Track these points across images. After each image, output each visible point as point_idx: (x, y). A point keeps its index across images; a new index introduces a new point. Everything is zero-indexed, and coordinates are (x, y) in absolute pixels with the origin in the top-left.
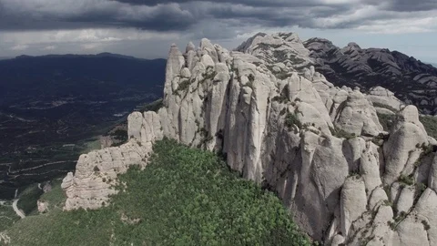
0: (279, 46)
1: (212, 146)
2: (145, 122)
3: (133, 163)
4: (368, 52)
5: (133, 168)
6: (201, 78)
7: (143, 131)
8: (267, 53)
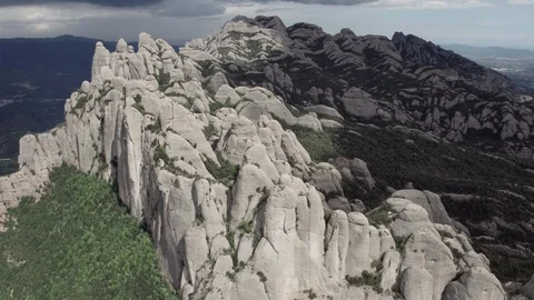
0: (254, 35)
1: (107, 174)
2: (39, 147)
3: (25, 194)
4: (364, 39)
5: (26, 201)
6: (97, 94)
7: (36, 157)
8: (239, 44)
